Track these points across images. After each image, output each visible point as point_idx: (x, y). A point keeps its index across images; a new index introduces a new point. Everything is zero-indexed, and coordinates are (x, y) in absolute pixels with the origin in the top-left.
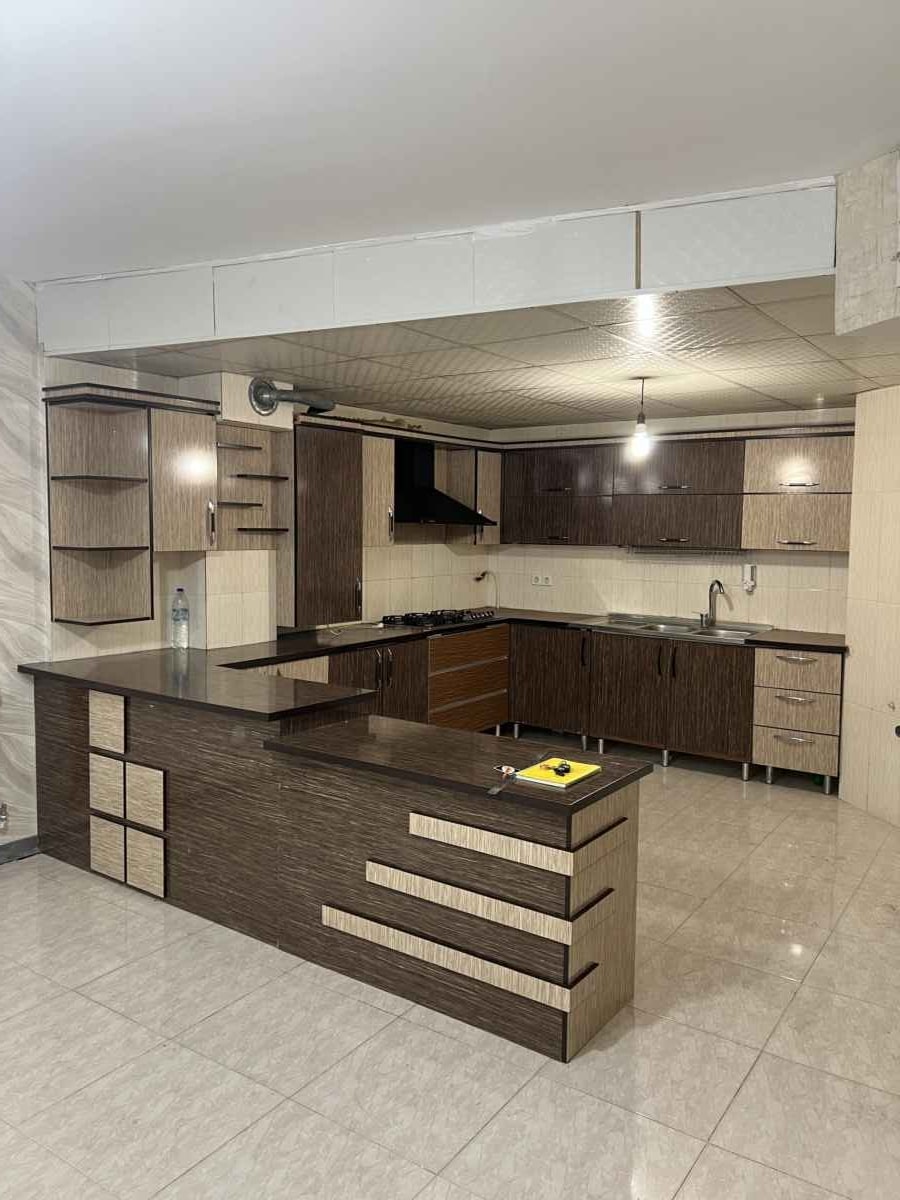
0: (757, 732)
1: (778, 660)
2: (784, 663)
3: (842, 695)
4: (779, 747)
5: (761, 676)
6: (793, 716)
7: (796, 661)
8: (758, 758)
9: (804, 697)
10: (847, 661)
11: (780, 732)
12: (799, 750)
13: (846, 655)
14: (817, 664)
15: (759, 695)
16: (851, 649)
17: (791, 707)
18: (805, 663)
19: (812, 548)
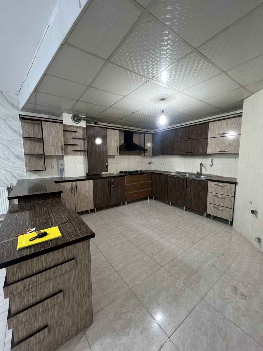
0: (208, 205)
1: (215, 185)
2: (216, 186)
3: (235, 197)
4: (214, 210)
5: (210, 189)
6: (219, 202)
7: (220, 186)
8: (208, 212)
9: (222, 196)
10: (237, 187)
11: (215, 206)
12: (220, 211)
13: (237, 184)
14: (226, 187)
15: (209, 194)
16: (238, 183)
17: (218, 199)
18: (223, 186)
19: (228, 152)
